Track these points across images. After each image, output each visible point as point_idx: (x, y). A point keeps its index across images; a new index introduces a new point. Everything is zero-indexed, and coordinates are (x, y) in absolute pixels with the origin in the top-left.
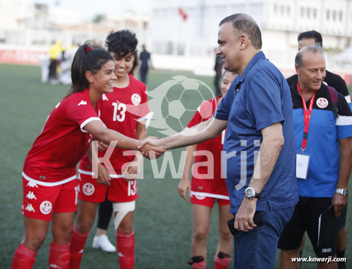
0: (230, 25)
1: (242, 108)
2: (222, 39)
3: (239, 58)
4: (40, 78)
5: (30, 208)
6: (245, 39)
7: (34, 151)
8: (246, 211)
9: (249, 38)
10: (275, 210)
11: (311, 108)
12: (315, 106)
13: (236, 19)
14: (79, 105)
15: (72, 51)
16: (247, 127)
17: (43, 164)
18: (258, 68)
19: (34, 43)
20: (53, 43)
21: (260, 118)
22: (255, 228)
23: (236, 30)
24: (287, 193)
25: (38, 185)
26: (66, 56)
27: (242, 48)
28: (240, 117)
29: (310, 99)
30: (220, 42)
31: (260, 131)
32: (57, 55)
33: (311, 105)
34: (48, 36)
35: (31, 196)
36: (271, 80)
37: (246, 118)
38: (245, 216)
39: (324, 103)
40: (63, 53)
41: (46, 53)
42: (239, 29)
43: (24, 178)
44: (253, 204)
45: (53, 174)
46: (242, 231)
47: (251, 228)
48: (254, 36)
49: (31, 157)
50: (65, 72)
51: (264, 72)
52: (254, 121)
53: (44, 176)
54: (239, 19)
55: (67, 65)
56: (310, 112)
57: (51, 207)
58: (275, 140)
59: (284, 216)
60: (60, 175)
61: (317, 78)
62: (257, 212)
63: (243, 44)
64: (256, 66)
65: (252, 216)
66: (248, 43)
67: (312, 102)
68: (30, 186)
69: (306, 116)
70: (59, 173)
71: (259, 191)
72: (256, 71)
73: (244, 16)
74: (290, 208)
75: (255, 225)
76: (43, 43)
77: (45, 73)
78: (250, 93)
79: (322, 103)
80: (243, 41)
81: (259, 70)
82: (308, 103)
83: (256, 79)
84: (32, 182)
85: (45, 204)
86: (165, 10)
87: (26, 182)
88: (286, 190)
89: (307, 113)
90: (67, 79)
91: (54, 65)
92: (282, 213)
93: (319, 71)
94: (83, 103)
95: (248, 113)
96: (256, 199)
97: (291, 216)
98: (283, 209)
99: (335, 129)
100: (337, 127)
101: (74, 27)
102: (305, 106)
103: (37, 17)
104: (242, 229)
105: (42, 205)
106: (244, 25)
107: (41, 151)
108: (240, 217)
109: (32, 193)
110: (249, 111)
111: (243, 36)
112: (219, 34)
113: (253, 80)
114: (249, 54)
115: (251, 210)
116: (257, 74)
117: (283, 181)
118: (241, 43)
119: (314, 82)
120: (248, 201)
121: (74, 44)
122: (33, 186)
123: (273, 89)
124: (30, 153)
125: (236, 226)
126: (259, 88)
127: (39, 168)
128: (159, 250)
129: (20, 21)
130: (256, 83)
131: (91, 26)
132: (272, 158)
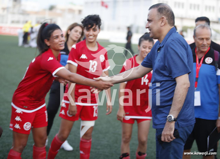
0: (155, 10)
1: (162, 64)
2: (150, 19)
3: (160, 31)
4: (18, 43)
5: (17, 126)
6: (164, 19)
7: (19, 90)
8: (169, 129)
9: (167, 19)
10: (182, 127)
11: (201, 63)
12: (204, 62)
13: (160, 7)
14: (48, 60)
15: (37, 27)
16: (165, 76)
17: (26, 98)
18: (172, 39)
19: (13, 22)
20: (26, 22)
21: (174, 70)
22: (174, 139)
23: (159, 13)
24: (190, 116)
25: (23, 112)
26: (34, 30)
27: (162, 25)
28: (161, 70)
29: (201, 58)
30: (148, 20)
31: (175, 79)
32: (28, 30)
33: (201, 61)
34: (22, 18)
35: (18, 119)
36: (181, 47)
37: (164, 70)
38: (168, 133)
39: (210, 61)
40: (32, 28)
41: (21, 29)
42: (161, 13)
43: (13, 107)
44: (173, 125)
45: (32, 104)
46: (167, 142)
47: (172, 140)
48: (170, 18)
49: (17, 94)
50: (33, 40)
51: (176, 42)
52: (170, 72)
53: (26, 106)
54: (162, 7)
55: (34, 36)
56: (200, 65)
57: (30, 126)
58: (184, 84)
59: (188, 131)
60: (36, 105)
61: (203, 44)
62: (175, 130)
63: (163, 23)
64: (171, 38)
65: (172, 132)
66: (166, 22)
67: (202, 59)
68: (18, 112)
69: (198, 68)
70: (35, 104)
71: (176, 117)
72: (172, 41)
73: (165, 5)
74: (192, 125)
75: (174, 138)
76: (18, 22)
77: (21, 40)
78: (168, 55)
79: (209, 60)
80: (163, 21)
81: (173, 40)
82: (200, 60)
83: (172, 46)
84: (19, 110)
85: (27, 124)
86: (92, 3)
87: (14, 110)
88: (189, 115)
89: (199, 65)
90: (34, 44)
91: (26, 35)
92: (186, 129)
93: (205, 40)
94: (51, 58)
95: (166, 67)
96: (174, 122)
97: (192, 130)
98: (187, 127)
99: (216, 77)
100: (217, 76)
101: (37, 13)
102: (198, 61)
103: (14, 6)
104: (167, 141)
105: (25, 125)
106: (164, 11)
107: (23, 90)
108: (165, 133)
109: (19, 117)
110: (167, 66)
111: (163, 18)
112: (148, 15)
113: (170, 46)
114: (166, 29)
115: (171, 129)
116: (172, 42)
117: (187, 109)
118: (161, 22)
119: (202, 47)
120: (169, 123)
121: (38, 23)
122: (19, 112)
123: (182, 52)
124: (16, 91)
125: (163, 139)
126: (173, 52)
127: (24, 101)
128: (99, 149)
129: (4, 9)
130: (171, 48)
131: (47, 12)
132: (183, 96)
